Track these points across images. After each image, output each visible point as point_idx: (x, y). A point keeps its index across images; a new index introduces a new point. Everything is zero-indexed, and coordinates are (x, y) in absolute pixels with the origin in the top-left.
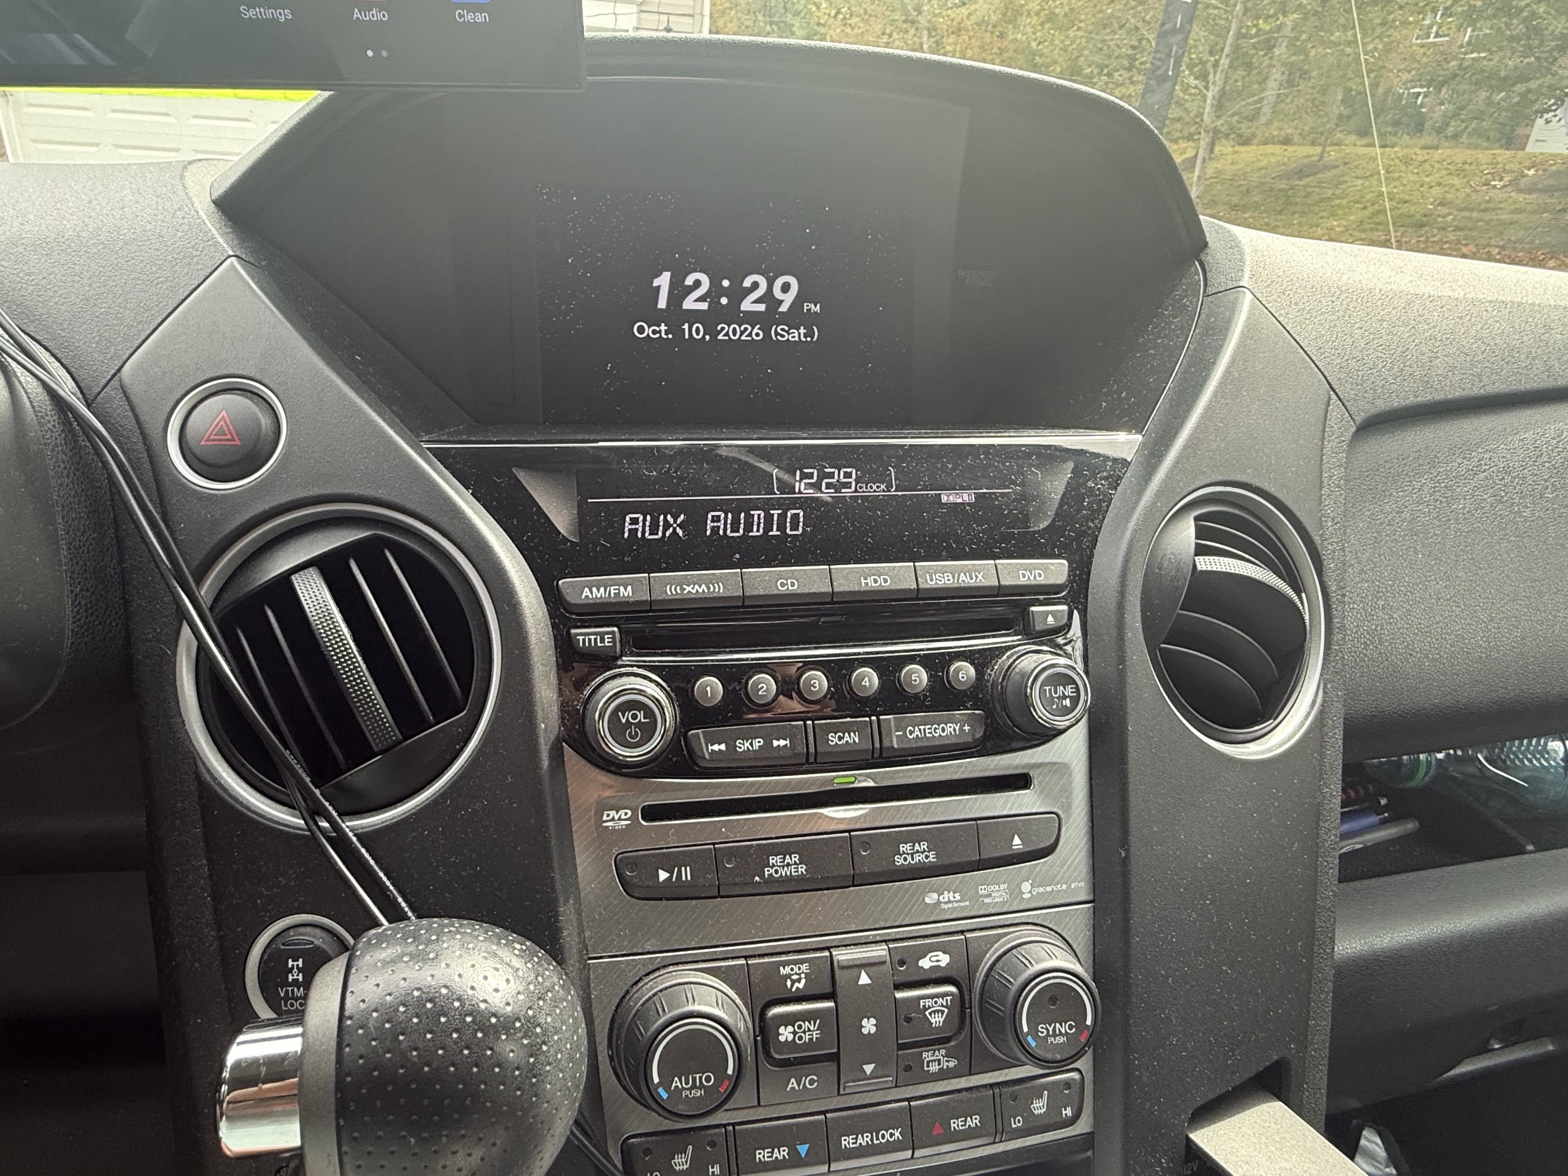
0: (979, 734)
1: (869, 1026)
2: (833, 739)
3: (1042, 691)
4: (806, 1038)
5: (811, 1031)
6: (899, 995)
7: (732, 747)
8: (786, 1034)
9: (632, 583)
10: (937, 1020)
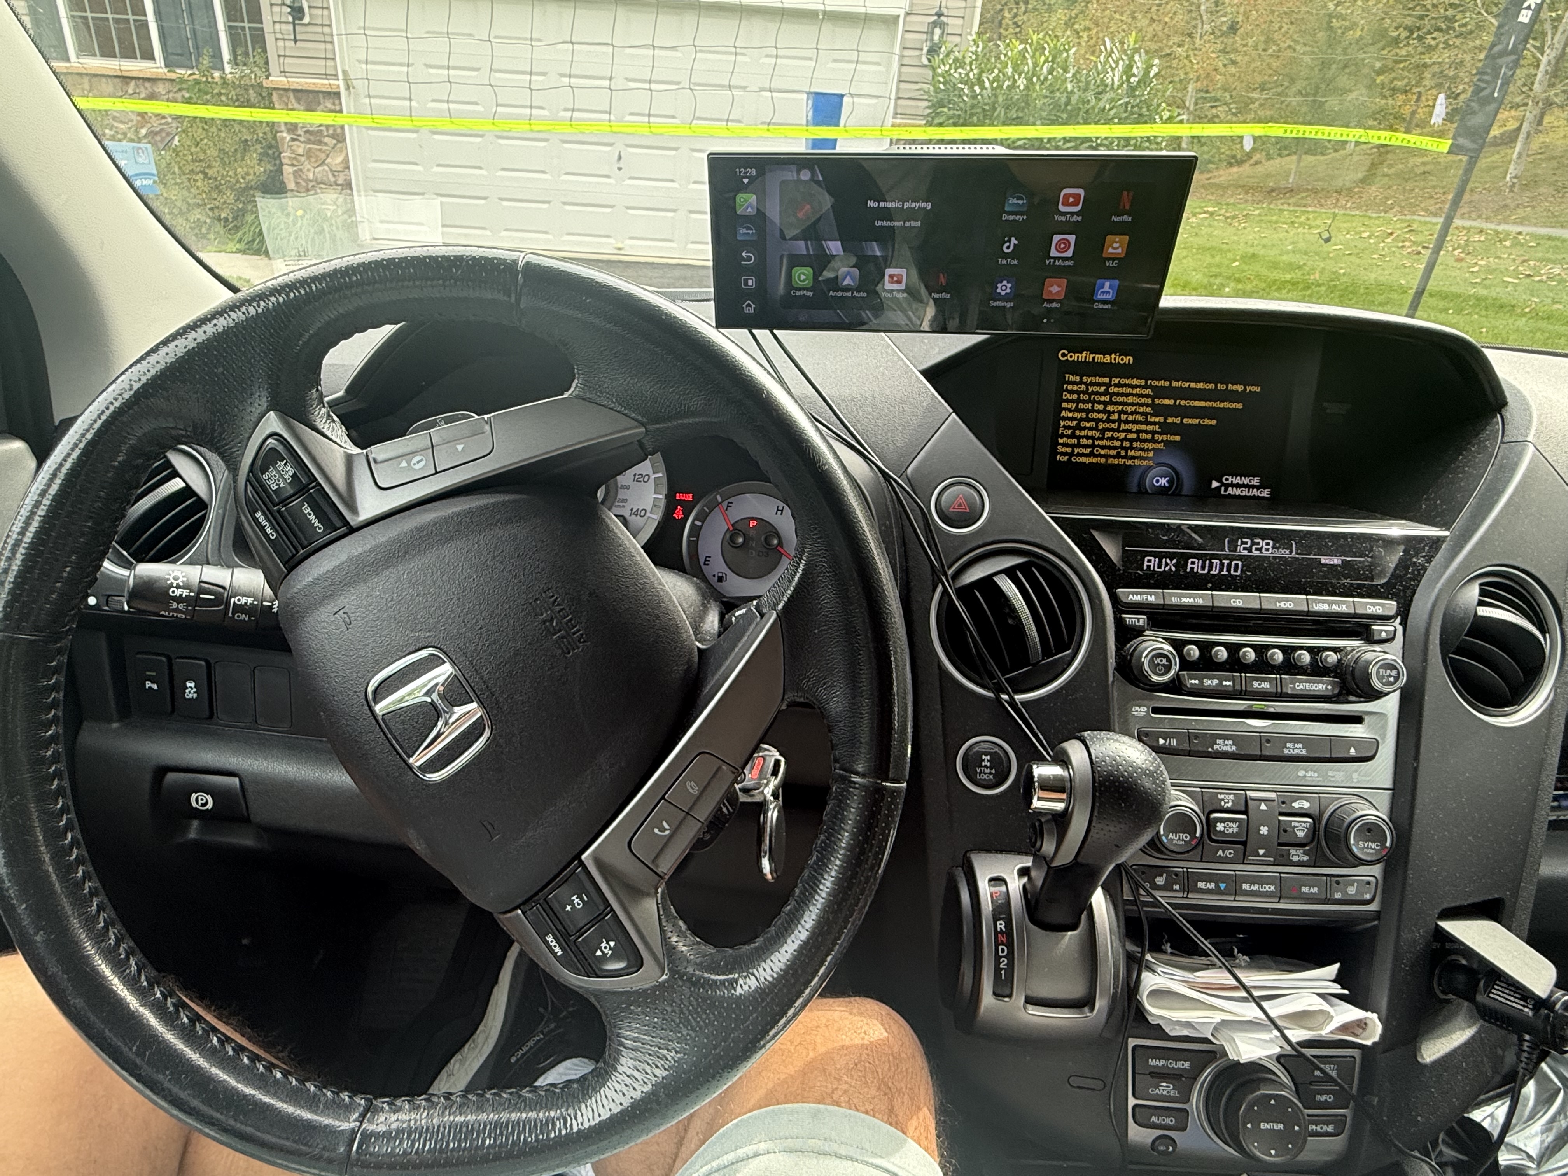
0: (1336, 691)
1: (1264, 830)
2: (1256, 685)
3: (1378, 672)
4: (1230, 831)
5: (1233, 828)
6: (1281, 818)
7: (1202, 682)
8: (1220, 827)
9: (1154, 594)
10: (1301, 834)
